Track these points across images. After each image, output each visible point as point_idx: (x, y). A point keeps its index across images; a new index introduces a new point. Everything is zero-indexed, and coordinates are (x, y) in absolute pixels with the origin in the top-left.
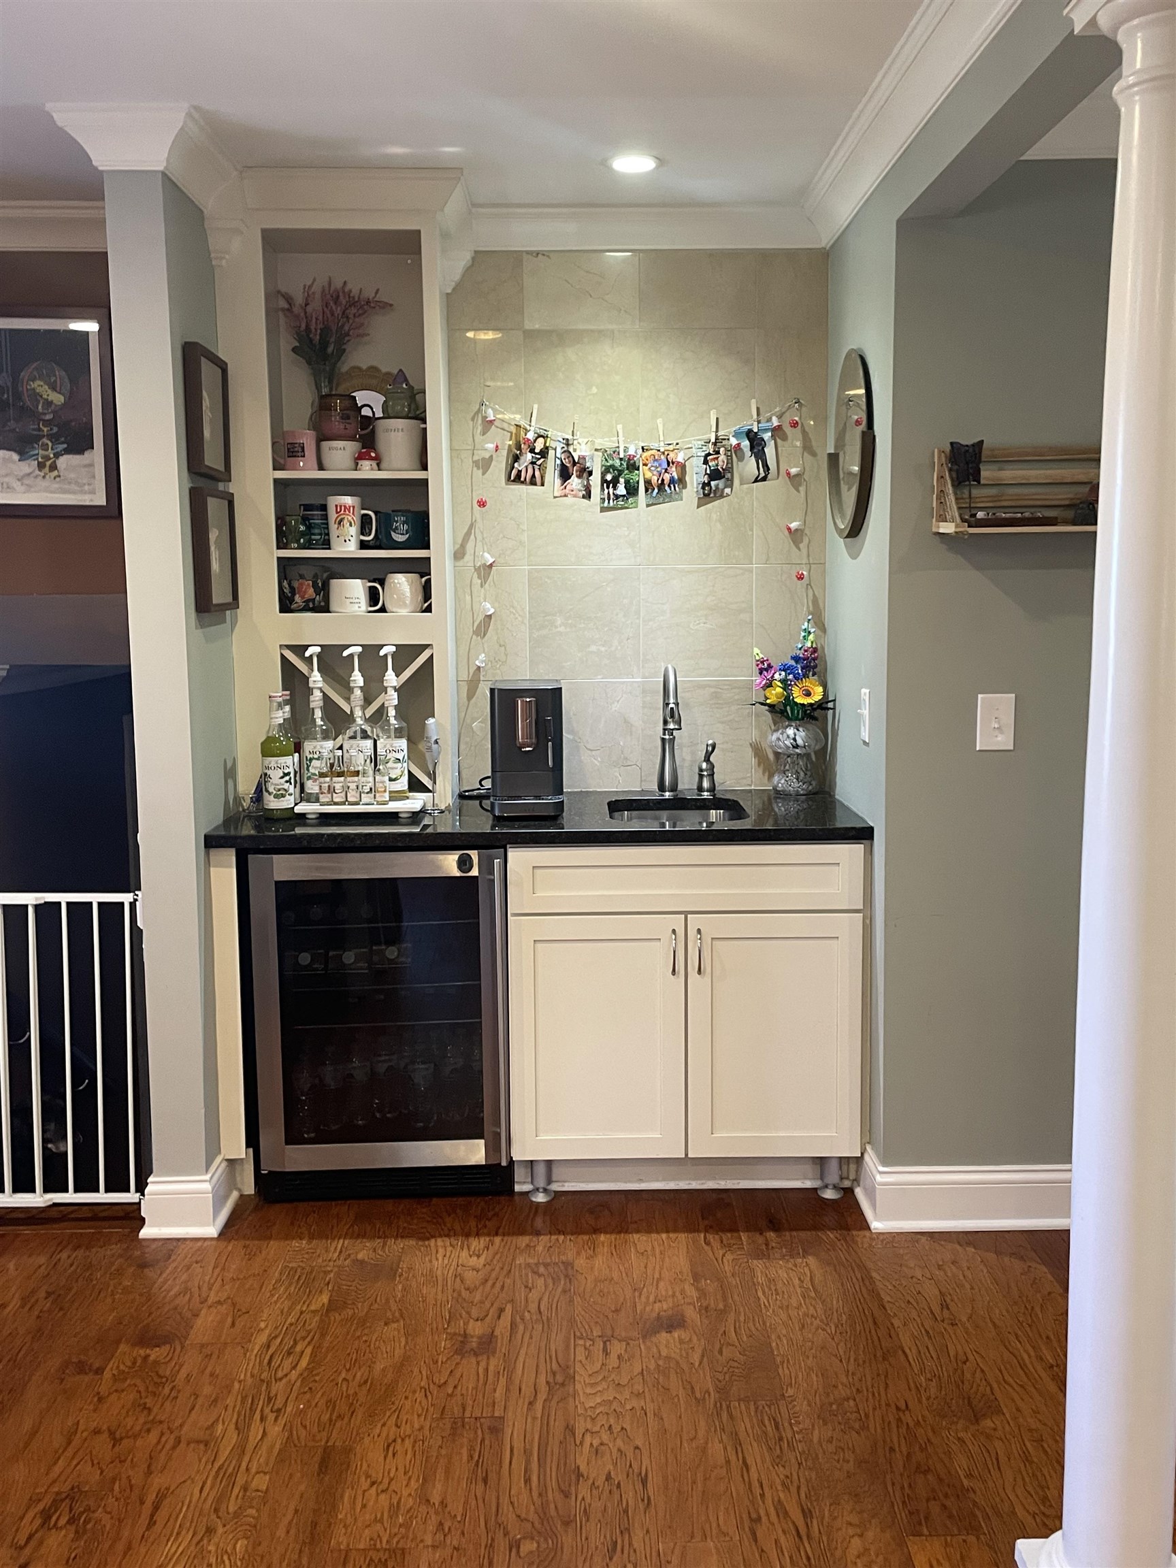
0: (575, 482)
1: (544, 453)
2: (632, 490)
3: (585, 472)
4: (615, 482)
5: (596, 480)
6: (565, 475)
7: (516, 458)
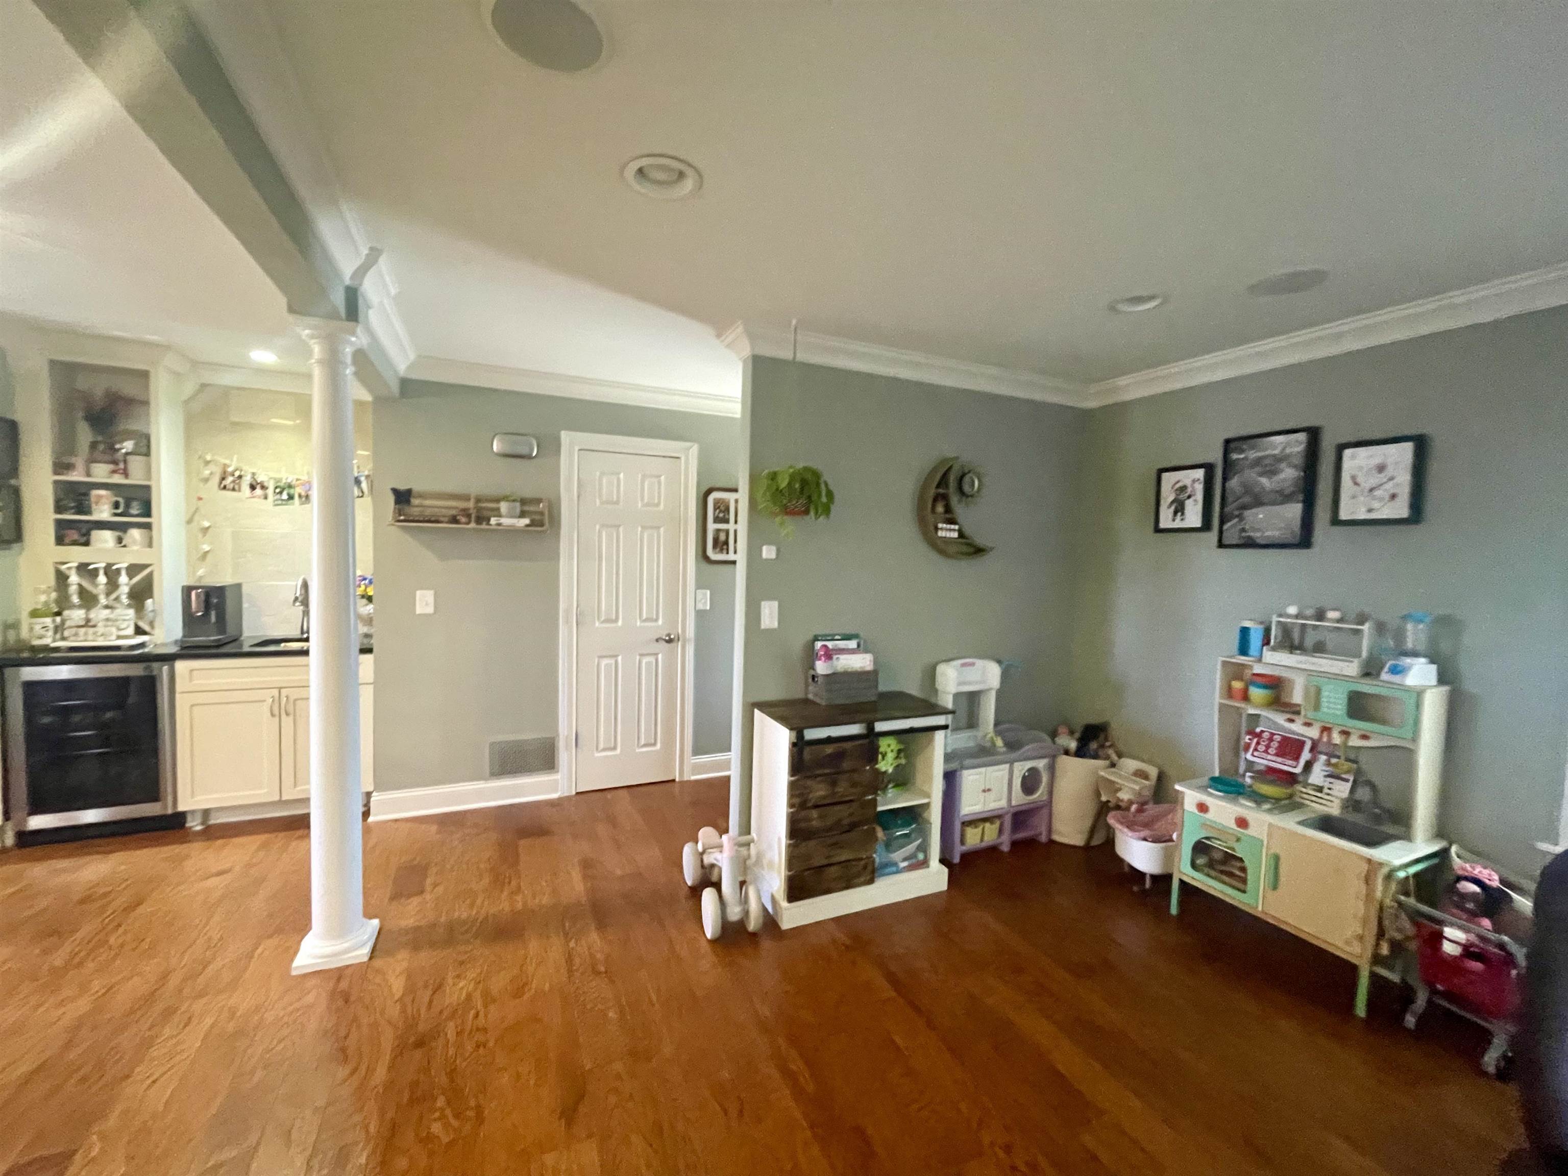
0: (258, 491)
1: (240, 477)
2: (291, 497)
3: (263, 487)
4: (281, 493)
5: (270, 491)
6: (253, 488)
7: (223, 479)
